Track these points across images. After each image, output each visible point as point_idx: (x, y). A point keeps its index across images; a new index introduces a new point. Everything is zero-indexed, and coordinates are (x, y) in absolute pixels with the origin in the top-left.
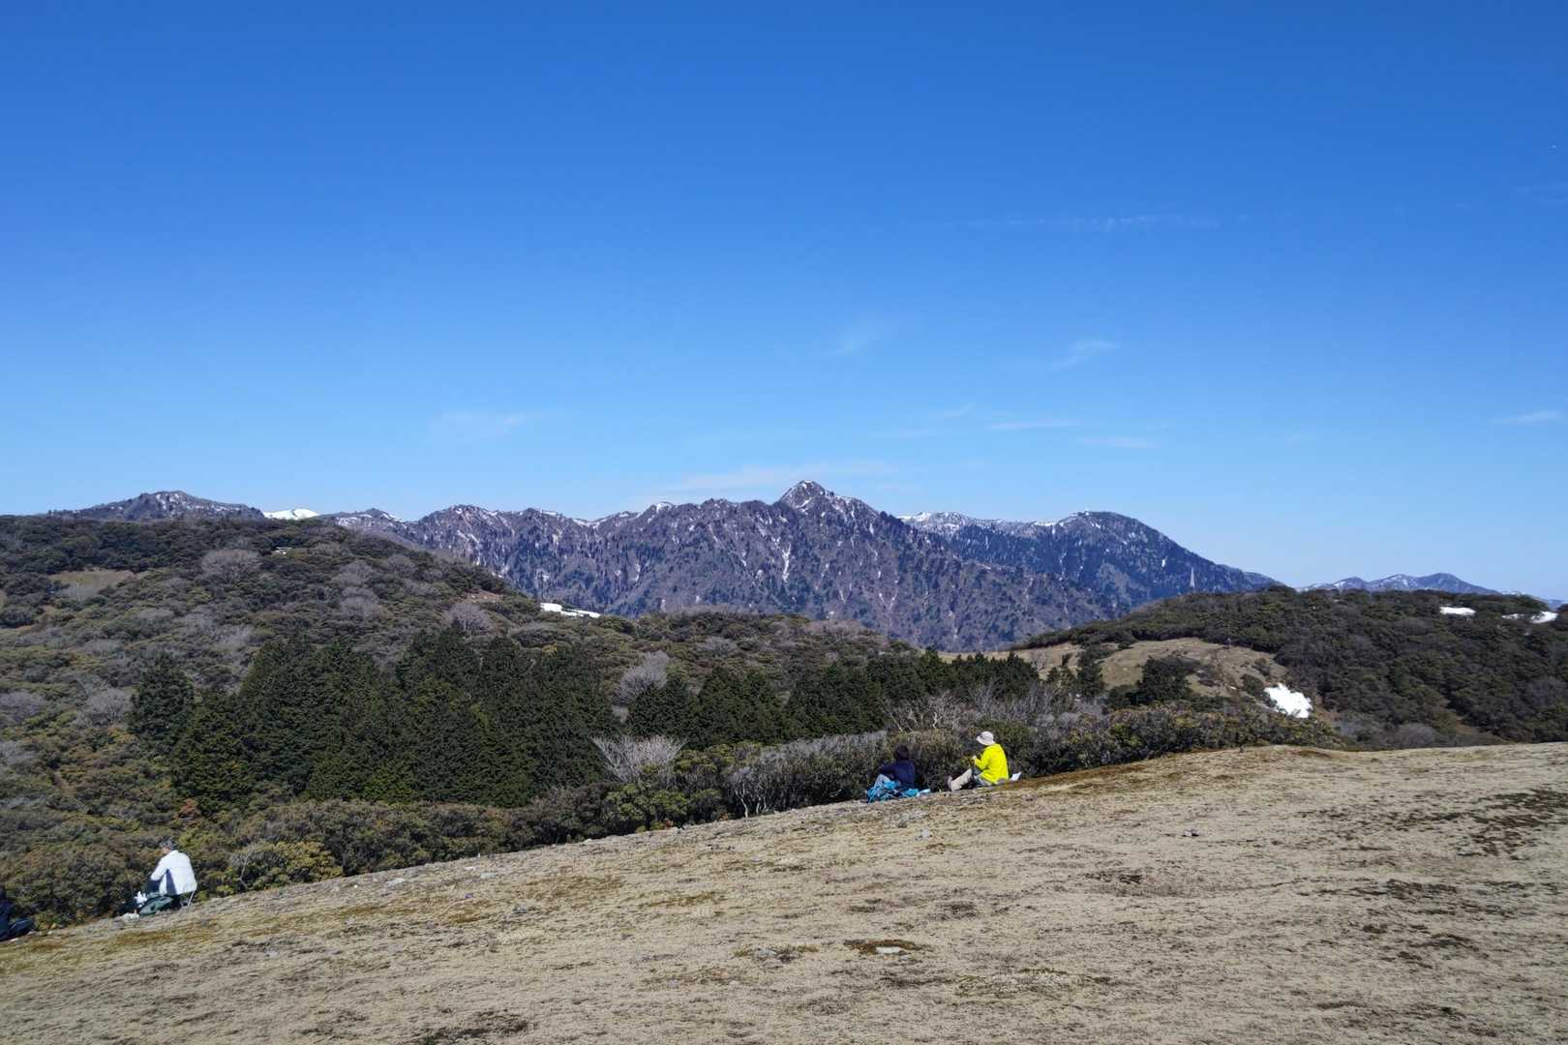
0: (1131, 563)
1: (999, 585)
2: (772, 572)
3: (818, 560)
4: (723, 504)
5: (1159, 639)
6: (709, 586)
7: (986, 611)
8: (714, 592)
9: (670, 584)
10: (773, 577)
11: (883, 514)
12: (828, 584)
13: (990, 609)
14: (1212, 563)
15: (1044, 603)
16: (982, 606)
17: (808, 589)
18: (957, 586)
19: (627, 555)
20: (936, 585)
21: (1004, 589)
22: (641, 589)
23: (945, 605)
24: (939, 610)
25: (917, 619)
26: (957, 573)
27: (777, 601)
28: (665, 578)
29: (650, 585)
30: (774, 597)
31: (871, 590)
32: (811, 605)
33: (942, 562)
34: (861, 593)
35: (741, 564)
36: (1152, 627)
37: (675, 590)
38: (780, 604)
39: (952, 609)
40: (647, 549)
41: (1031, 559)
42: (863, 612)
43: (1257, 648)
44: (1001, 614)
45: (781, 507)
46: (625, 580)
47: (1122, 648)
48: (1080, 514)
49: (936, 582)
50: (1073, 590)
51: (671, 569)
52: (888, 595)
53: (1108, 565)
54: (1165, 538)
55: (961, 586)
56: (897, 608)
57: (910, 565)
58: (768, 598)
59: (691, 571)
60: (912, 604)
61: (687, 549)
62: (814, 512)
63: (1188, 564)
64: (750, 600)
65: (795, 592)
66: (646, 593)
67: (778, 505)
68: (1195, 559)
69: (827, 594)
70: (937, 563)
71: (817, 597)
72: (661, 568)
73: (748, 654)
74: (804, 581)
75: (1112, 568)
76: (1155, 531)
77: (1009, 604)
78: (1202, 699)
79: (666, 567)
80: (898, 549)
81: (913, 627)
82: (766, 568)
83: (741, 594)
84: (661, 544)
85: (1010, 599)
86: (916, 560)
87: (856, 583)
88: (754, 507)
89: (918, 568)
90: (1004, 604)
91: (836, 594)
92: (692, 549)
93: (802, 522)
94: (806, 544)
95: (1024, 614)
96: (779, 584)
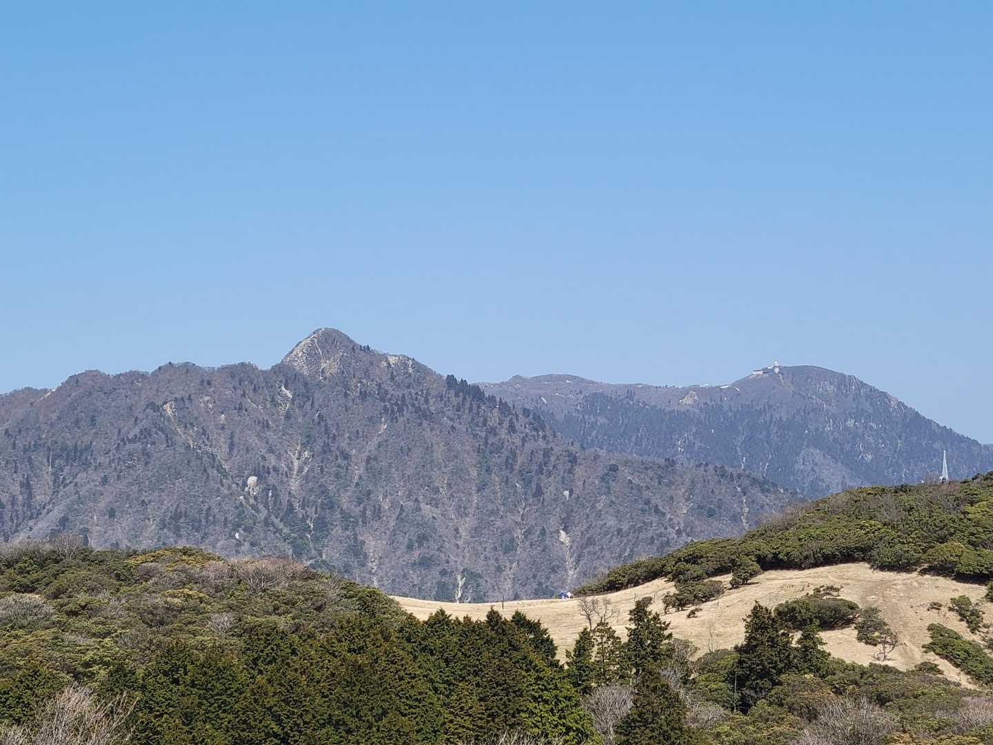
0: (848, 447)
1: (639, 488)
2: (272, 479)
3: (346, 457)
4: (188, 368)
5: (799, 567)
6: (169, 504)
7: (619, 531)
8: (177, 516)
9: (102, 504)
10: (274, 488)
11: (451, 379)
12: (364, 497)
13: (625, 527)
14: (975, 442)
15: (711, 514)
16: (611, 522)
17: (331, 505)
18: (571, 492)
19: (30, 459)
20: (539, 492)
21: (646, 494)
22: (57, 513)
23: (553, 521)
24: (543, 532)
25: (510, 548)
26: (570, 471)
27: (281, 526)
28: (95, 496)
29: (70, 509)
30: (277, 521)
31: (435, 503)
32: (337, 531)
33: (547, 453)
34: (419, 509)
35: (219, 468)
36: (791, 547)
37: (112, 514)
38: (286, 531)
39: (565, 529)
40: (64, 449)
41: (691, 445)
42: (422, 539)
43: (961, 578)
44: (642, 536)
45: (283, 372)
46: (28, 503)
47: (735, 585)
48: (766, 371)
49: (538, 486)
50: (756, 492)
51: (105, 481)
52: (462, 511)
53: (812, 450)
54: (900, 404)
55: (577, 491)
56: (476, 531)
57: (497, 459)
58: (267, 522)
59: (137, 481)
60: (499, 523)
61: (129, 446)
62: (342, 382)
63: (937, 445)
64: (236, 527)
65: (311, 511)
66: (64, 521)
67: (279, 369)
68: (948, 436)
69: (364, 512)
70: (540, 457)
71: (345, 516)
72: (88, 479)
73: (75, 622)
74: (324, 492)
75: (817, 455)
76: (884, 394)
77: (655, 518)
78: (846, 668)
79: (97, 477)
80: (475, 436)
81: (504, 560)
82: (261, 474)
83: (220, 517)
84: (86, 439)
85: (657, 511)
86: (505, 453)
87: (410, 491)
88: (240, 374)
89: (509, 464)
90: (648, 519)
91: (378, 513)
92: (139, 445)
93: (319, 397)
94: (327, 430)
95: (679, 532)
96: (284, 498)
